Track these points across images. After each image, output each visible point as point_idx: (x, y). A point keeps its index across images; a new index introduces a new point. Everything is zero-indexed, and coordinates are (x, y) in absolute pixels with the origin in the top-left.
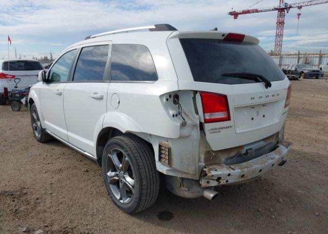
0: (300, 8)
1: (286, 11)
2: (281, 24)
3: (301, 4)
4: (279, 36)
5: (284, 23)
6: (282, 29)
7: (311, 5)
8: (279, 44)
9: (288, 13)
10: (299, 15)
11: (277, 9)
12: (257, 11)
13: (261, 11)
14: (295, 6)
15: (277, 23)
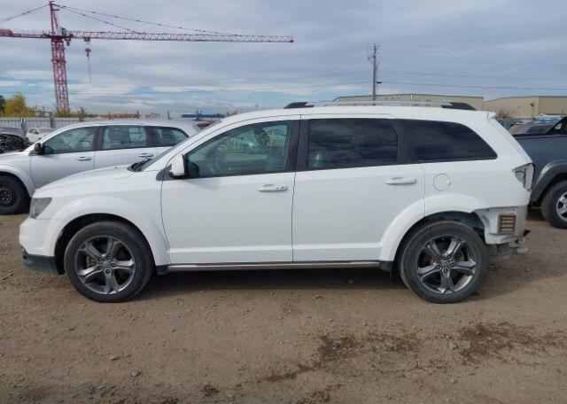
0: (87, 39)
1: (65, 43)
2: (59, 62)
3: (88, 35)
4: (61, 82)
5: (65, 62)
6: (64, 72)
7: (103, 38)
8: (62, 96)
9: (68, 44)
10: (88, 51)
11: (48, 36)
12: (10, 34)
13: (20, 36)
14: (79, 35)
15: (52, 60)
